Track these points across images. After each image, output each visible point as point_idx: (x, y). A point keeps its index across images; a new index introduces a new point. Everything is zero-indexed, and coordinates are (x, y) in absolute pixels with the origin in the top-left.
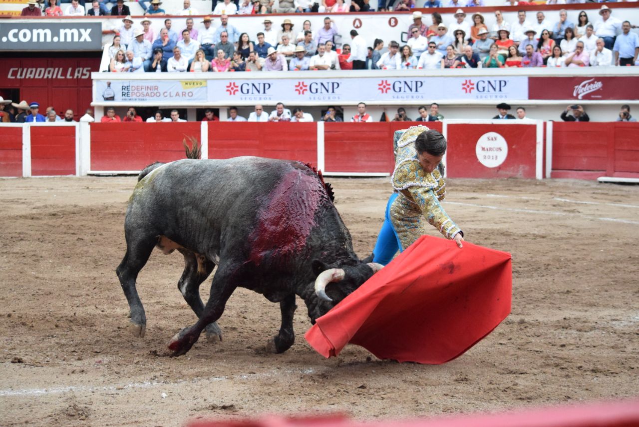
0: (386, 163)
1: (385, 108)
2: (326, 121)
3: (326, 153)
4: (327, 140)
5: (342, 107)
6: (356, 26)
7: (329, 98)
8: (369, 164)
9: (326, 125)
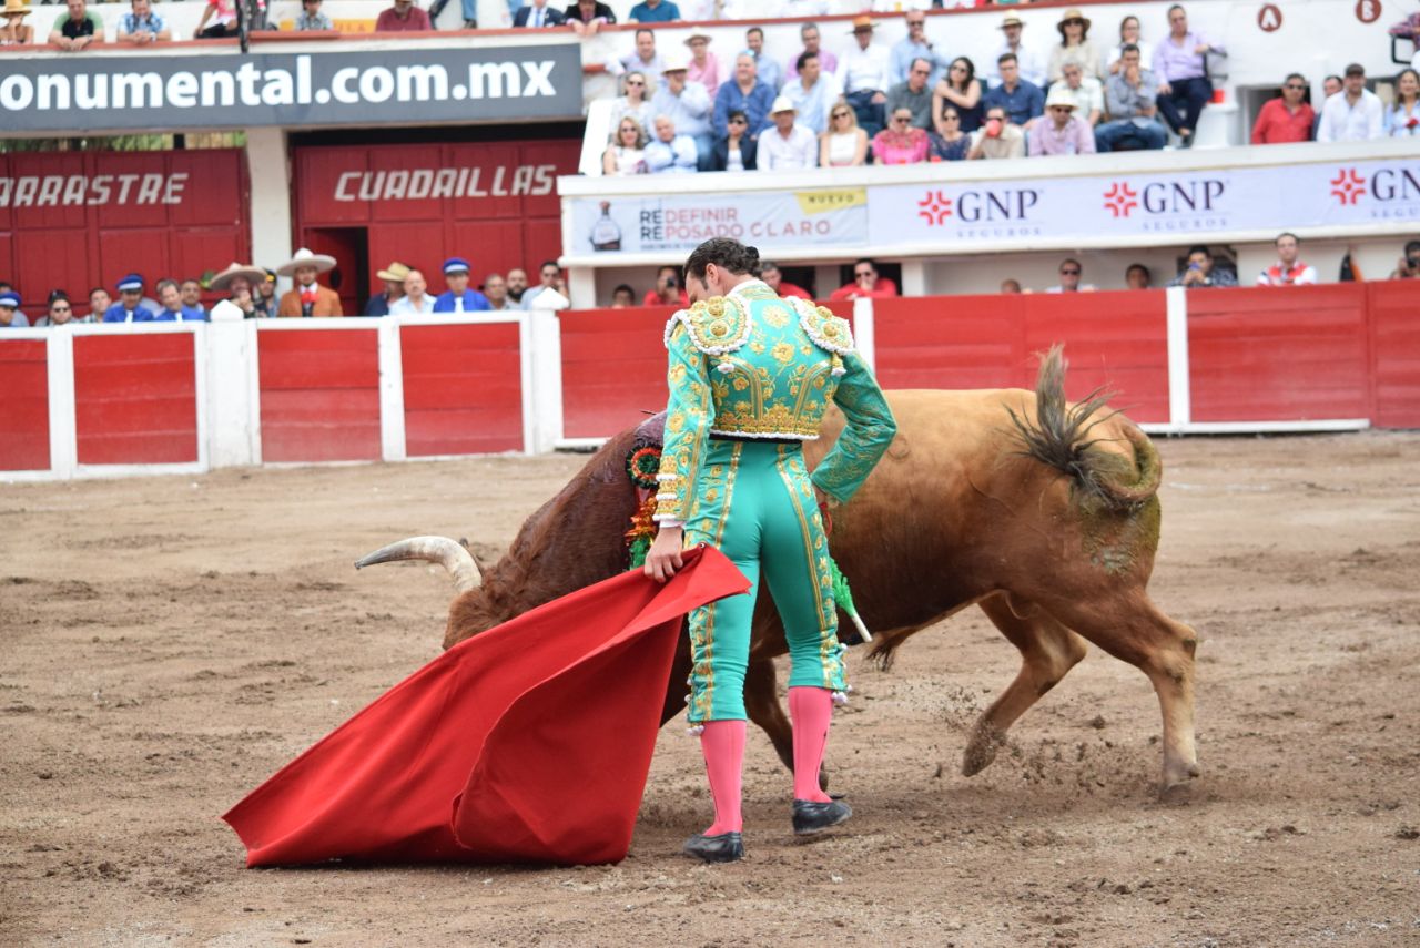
0: (1357, 395)
1: (1349, 246)
2: (1190, 285)
3: (1194, 373)
4: (1195, 336)
5: (1233, 248)
6: (1265, 24)
7: (1197, 223)
8: (1313, 396)
9: (1190, 298)
